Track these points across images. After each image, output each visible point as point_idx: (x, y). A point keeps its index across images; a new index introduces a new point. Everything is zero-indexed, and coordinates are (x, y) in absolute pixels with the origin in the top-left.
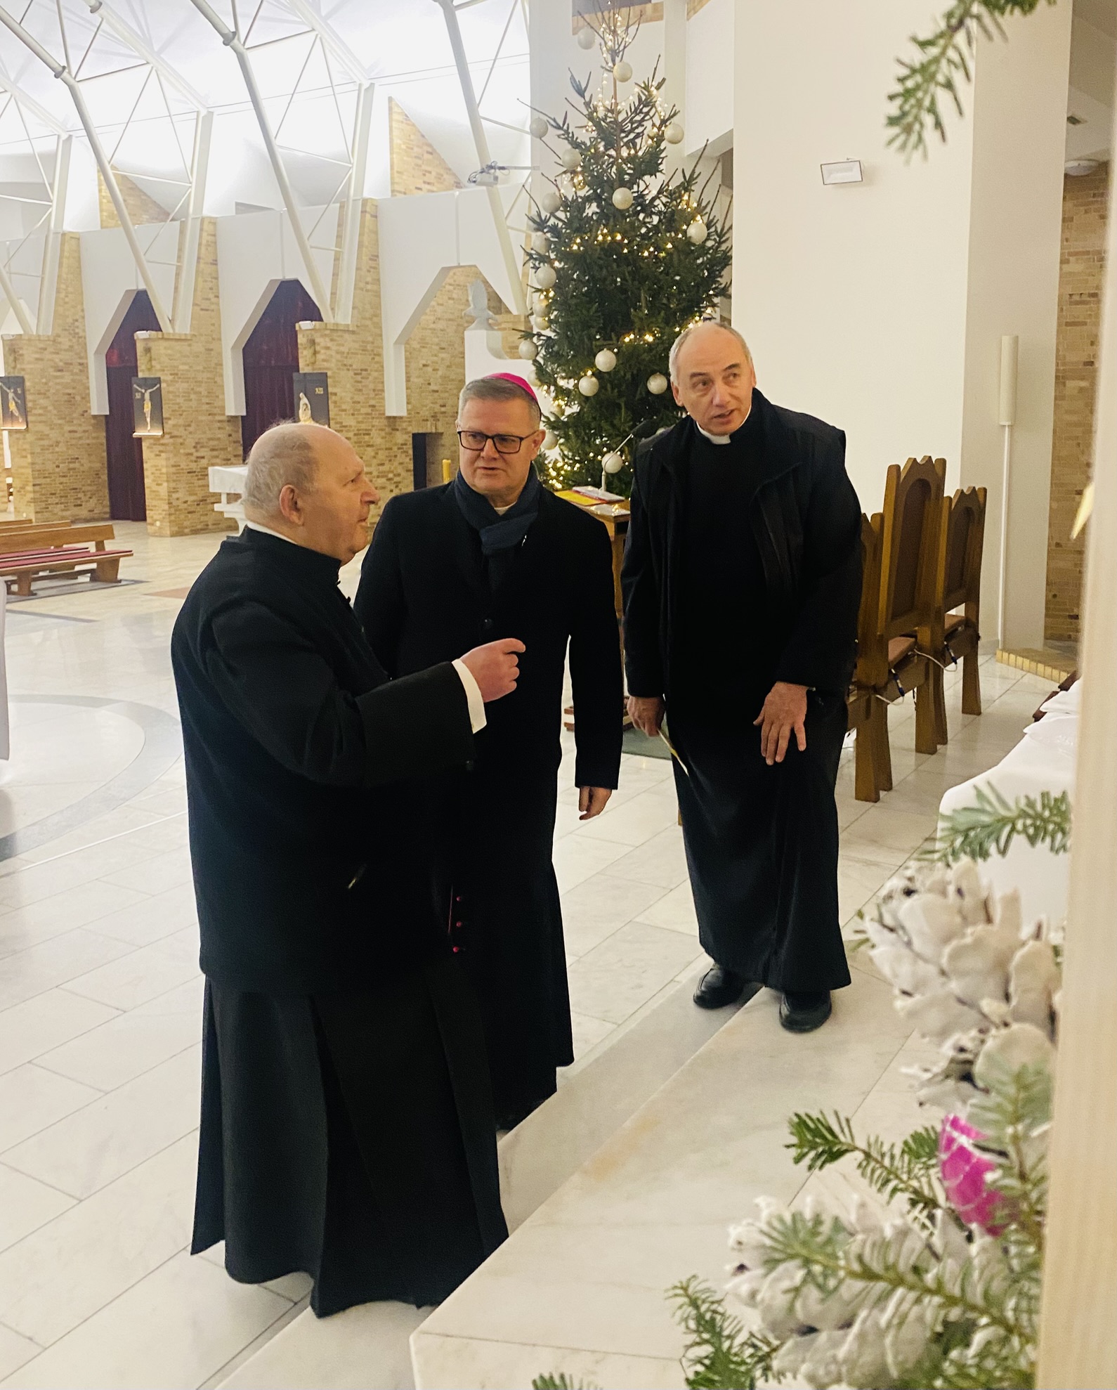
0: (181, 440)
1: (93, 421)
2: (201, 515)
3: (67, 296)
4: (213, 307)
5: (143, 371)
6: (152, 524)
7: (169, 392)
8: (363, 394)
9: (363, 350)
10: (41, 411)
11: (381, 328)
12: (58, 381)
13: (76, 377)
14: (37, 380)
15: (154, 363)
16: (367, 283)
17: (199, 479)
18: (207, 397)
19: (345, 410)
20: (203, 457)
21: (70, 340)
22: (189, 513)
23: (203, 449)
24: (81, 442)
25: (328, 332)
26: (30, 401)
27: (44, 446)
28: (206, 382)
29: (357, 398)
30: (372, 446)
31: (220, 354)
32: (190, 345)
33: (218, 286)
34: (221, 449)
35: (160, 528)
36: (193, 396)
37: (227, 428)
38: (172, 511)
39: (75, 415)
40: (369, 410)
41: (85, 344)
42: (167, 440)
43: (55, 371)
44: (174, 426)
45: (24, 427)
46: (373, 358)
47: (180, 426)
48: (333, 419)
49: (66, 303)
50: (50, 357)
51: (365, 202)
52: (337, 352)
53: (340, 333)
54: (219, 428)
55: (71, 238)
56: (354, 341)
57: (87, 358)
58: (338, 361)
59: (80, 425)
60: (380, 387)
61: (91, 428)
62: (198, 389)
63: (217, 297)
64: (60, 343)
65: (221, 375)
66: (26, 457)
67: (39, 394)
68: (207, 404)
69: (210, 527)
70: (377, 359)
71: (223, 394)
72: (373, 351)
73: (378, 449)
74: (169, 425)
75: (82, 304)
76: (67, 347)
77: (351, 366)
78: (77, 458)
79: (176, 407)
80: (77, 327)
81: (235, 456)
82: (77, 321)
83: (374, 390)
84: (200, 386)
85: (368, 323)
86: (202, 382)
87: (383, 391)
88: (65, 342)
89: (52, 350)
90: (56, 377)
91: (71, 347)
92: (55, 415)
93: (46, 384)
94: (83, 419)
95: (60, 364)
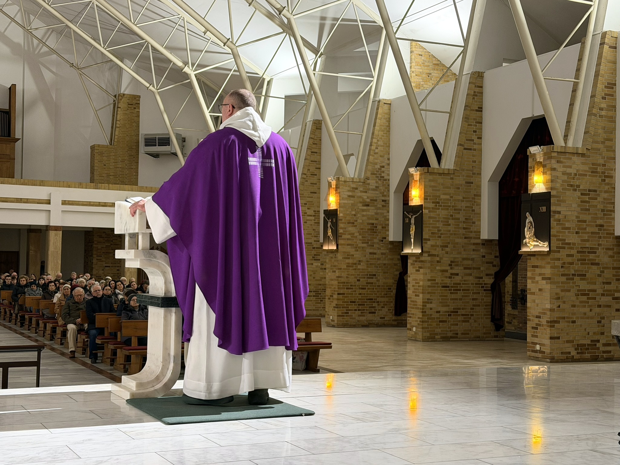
0: (438, 259)
1: (389, 246)
2: (452, 325)
3: (377, 148)
4: (475, 147)
6: (410, 330)
7: (430, 217)
8: (589, 214)
9: (592, 172)
10: (349, 237)
11: (614, 151)
12: (364, 213)
13: (378, 211)
14: (348, 212)
16: (601, 109)
17: (451, 293)
18: (464, 222)
19: (569, 228)
20: (457, 274)
22: (441, 321)
23: (456, 268)
24: (379, 262)
25: (554, 154)
26: (342, 228)
27: (349, 263)
28: (464, 210)
29: (583, 217)
30: (598, 264)
31: (479, 187)
32: (452, 179)
33: (481, 129)
34: (474, 268)
35: (415, 333)
36: (451, 222)
37: (481, 250)
38: (426, 319)
39: (376, 241)
40: (596, 230)
41: (389, 185)
42: (425, 257)
43: (363, 206)
44: (432, 246)
45: (335, 248)
46: (605, 180)
47: (438, 246)
48: (555, 236)
49: (377, 153)
50: (359, 194)
51: (604, 34)
52: (564, 173)
53: (567, 156)
54: (474, 250)
55: (385, 103)
56: (583, 164)
57: (389, 196)
58: (563, 181)
59: (379, 249)
60: (610, 207)
61: (388, 251)
62: (457, 216)
63: (480, 138)
65: (479, 205)
66: (335, 272)
67: (348, 223)
68: (464, 228)
69: (459, 335)
70: (607, 180)
71: (480, 220)
72: (603, 173)
73: (604, 268)
74: (428, 245)
75: (389, 154)
76: (374, 187)
77: (578, 186)
78: (375, 275)
79: (436, 230)
80: (383, 172)
81: (487, 275)
82: (383, 167)
83: (603, 211)
84: (459, 213)
85: (601, 146)
86: (461, 210)
87: (614, 211)
88: (373, 183)
89: (361, 189)
90: (363, 210)
91: (377, 187)
92: (360, 240)
93: (355, 215)
94: (382, 244)
95: (368, 200)
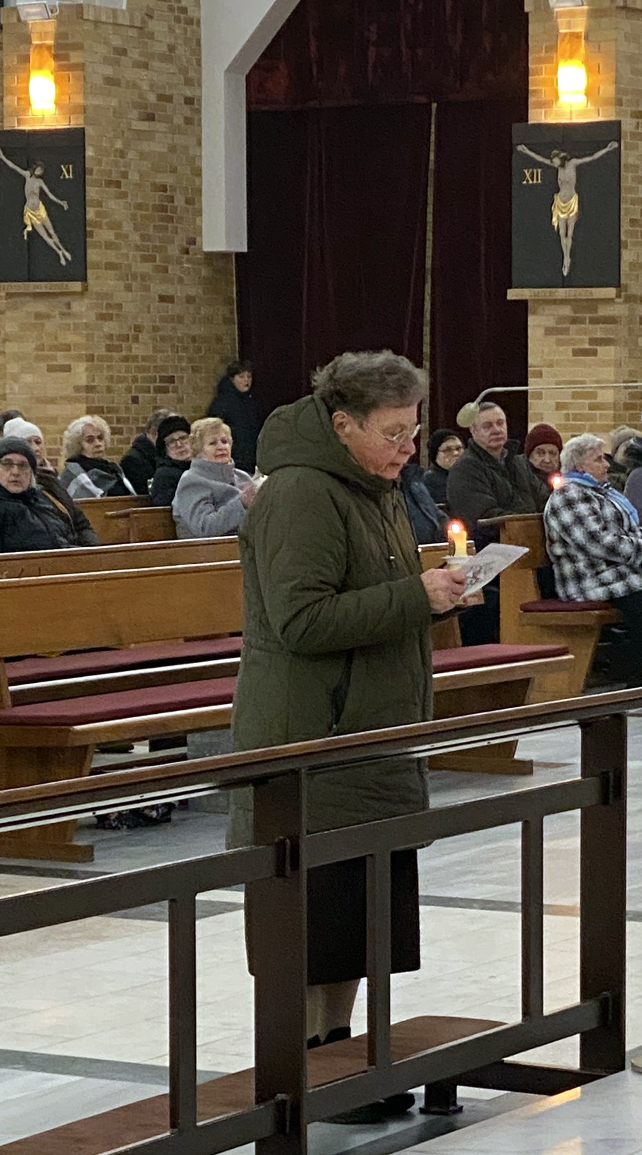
1: (204, 272)
5: (550, 104)
10: (110, 235)
12: (146, 146)
13: (176, 140)
14: (106, 144)
21: (171, 30)
24: (181, 330)
26: (94, 203)
27: (110, 337)
39: (171, 251)
43: (140, 118)
57: (202, 87)
59: (181, 280)
61: (200, 291)
64: (151, 36)
67: (109, 183)
76: (165, 48)
78: (171, 379)
88: (161, 32)
89: (136, 57)
90: (141, 135)
91: (172, 48)
92: (137, 248)
93: (122, 154)
94: (188, 261)
95: (152, 98)
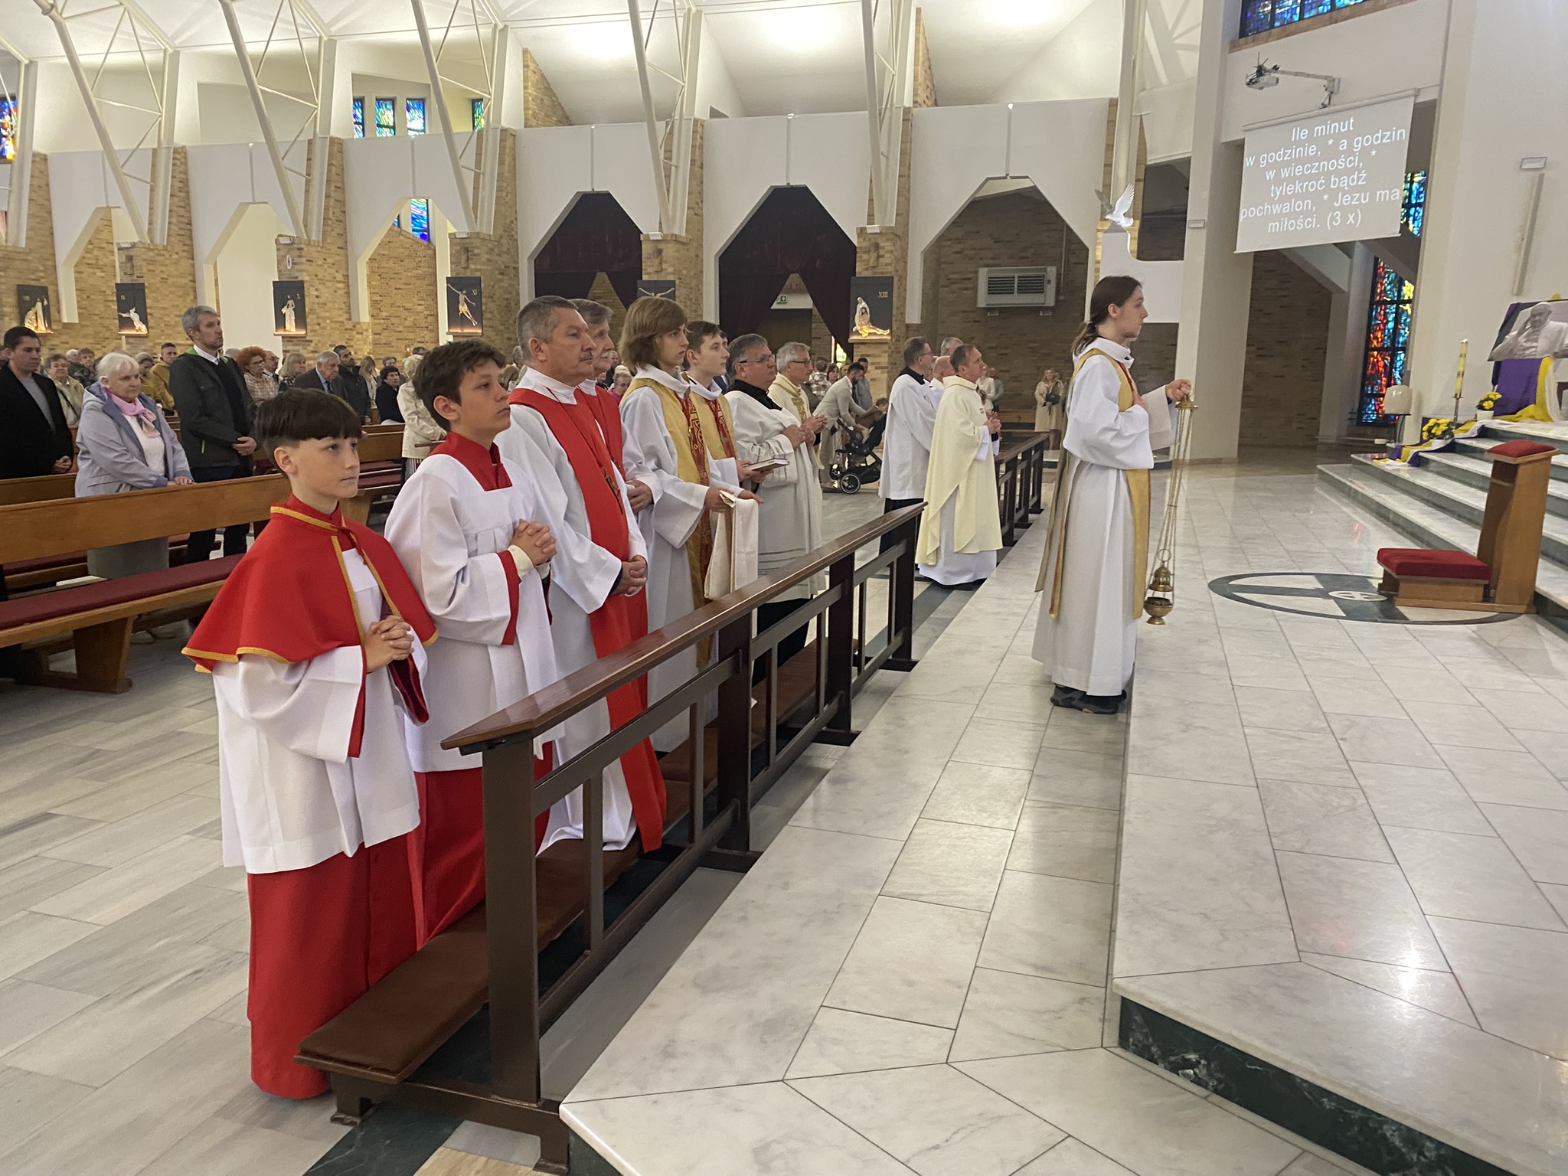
3: (506, 195)
4: (700, 212)
5: (649, 274)
8: (901, 300)
9: (902, 257)
10: (490, 315)
11: (908, 236)
12: (502, 284)
13: (511, 282)
14: (487, 282)
15: (664, 266)
21: (508, 242)
26: (484, 304)
33: (703, 191)
36: (688, 303)
41: (519, 251)
43: (499, 274)
45: (479, 331)
46: (905, 266)
50: (496, 258)
51: (904, 109)
52: (895, 258)
55: (509, 134)
57: (518, 264)
62: (691, 296)
63: (702, 202)
64: (502, 244)
65: (702, 283)
67: (488, 297)
71: (702, 302)
72: (905, 258)
75: (516, 205)
76: (506, 249)
80: (513, 229)
84: (692, 292)
85: (905, 230)
86: (693, 289)
88: (505, 243)
89: (497, 251)
90: (500, 281)
92: (499, 320)
93: (494, 287)
95: (503, 267)
